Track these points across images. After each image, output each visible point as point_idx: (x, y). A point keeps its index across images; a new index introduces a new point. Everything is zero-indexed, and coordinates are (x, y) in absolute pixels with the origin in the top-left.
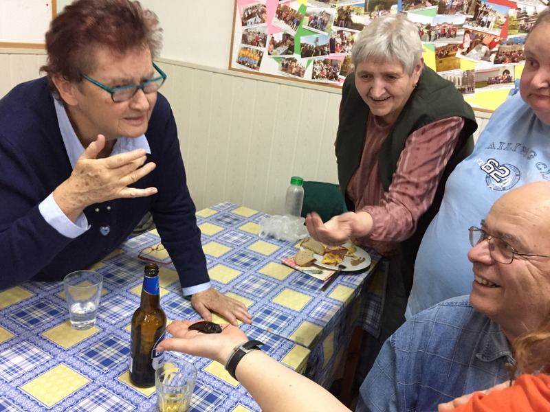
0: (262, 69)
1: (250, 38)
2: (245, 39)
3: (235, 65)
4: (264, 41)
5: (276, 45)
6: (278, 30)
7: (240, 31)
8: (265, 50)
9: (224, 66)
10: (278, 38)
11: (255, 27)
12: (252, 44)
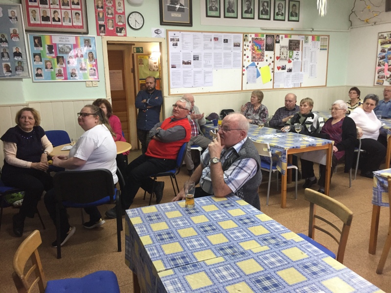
0: (384, 85)
1: (380, 77)
2: (378, 77)
3: (375, 84)
4: (384, 77)
5: (388, 78)
6: (388, 74)
7: (377, 75)
8: (385, 80)
9: (372, 85)
10: (388, 76)
11: (381, 74)
12: (381, 78)
